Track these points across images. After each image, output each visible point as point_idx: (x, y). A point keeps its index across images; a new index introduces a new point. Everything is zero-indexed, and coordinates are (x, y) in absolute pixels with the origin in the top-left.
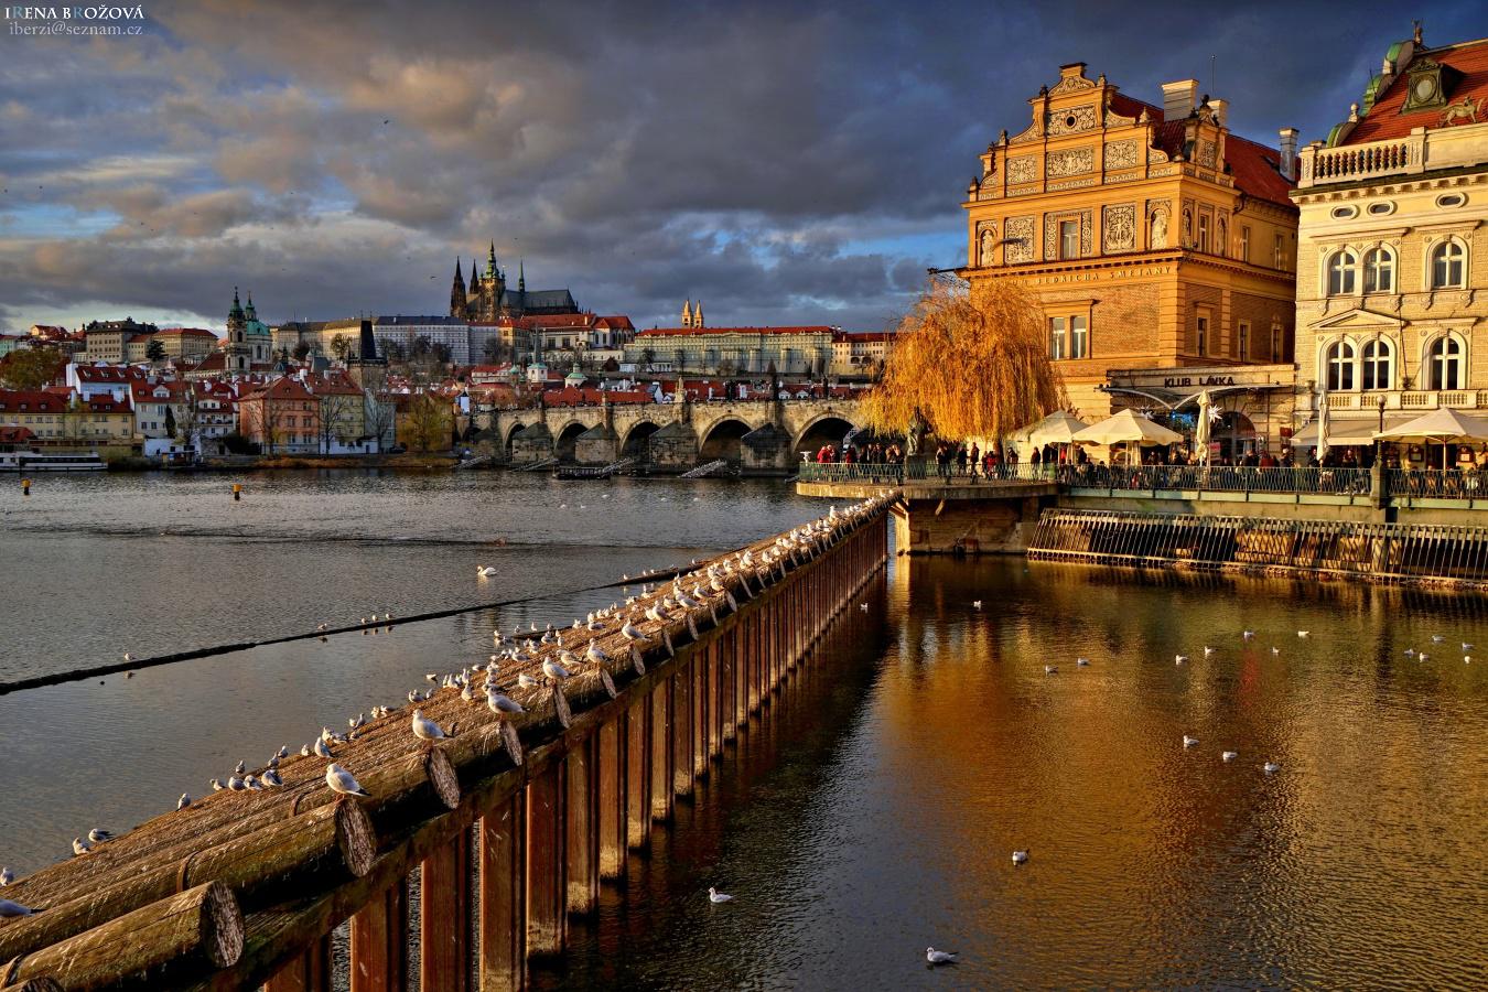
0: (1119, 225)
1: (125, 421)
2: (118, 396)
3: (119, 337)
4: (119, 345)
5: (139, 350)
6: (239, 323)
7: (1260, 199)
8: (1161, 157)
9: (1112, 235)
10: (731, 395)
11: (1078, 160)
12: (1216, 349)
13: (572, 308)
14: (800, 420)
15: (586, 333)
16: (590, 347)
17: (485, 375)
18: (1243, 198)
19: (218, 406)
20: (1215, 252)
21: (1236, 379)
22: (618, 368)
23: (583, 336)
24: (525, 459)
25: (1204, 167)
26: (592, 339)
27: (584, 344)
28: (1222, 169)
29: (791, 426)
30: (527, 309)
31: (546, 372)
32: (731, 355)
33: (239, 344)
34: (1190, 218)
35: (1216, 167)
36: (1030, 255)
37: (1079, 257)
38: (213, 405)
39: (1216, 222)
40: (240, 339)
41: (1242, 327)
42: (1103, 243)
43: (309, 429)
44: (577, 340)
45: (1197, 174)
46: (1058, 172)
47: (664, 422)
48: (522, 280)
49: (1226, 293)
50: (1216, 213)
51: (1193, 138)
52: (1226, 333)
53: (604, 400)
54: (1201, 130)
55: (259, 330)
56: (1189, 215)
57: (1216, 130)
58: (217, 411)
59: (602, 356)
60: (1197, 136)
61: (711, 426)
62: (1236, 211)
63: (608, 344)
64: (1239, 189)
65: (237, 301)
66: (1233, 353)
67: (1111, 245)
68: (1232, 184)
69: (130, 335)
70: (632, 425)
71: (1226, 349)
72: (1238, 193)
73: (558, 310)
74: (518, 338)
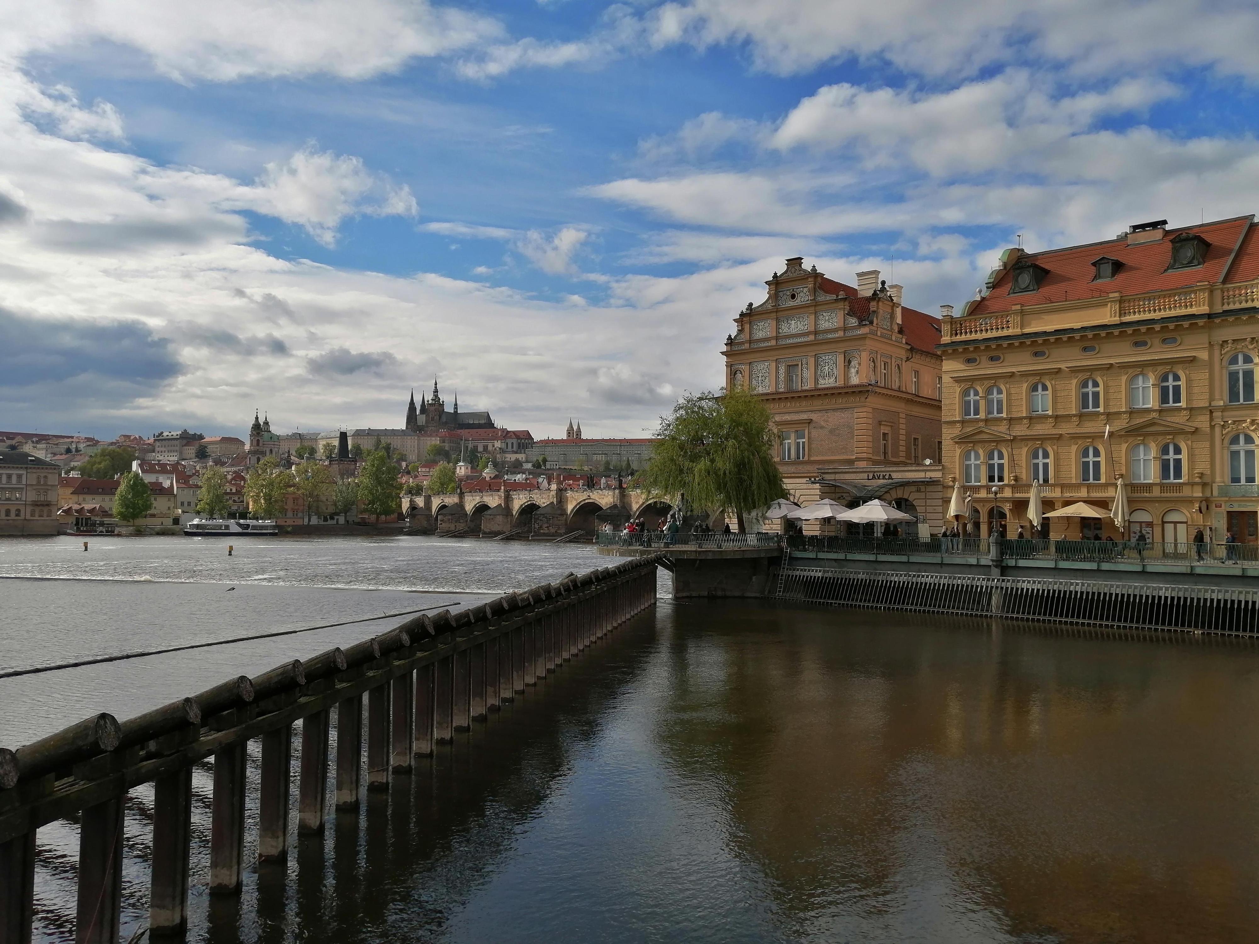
0: (827, 368)
1: (169, 500)
2: (166, 484)
3: (177, 442)
4: (177, 448)
5: (191, 451)
6: (258, 434)
7: (925, 352)
8: (854, 321)
9: (822, 374)
10: (591, 483)
11: (799, 322)
12: (896, 453)
13: (490, 424)
14: (637, 503)
15: (499, 441)
16: (502, 451)
17: (428, 470)
18: (912, 350)
19: (234, 491)
20: (893, 387)
21: (894, 475)
22: (522, 466)
23: (498, 444)
24: (447, 529)
25: (884, 329)
26: (504, 446)
27: (498, 449)
28: (896, 331)
29: (631, 506)
30: (459, 424)
31: (469, 468)
32: (599, 457)
33: (258, 448)
34: (874, 363)
35: (892, 329)
36: (767, 388)
37: (800, 389)
38: (231, 490)
39: (893, 367)
40: (258, 444)
41: (915, 439)
42: (816, 381)
43: (296, 508)
44: (494, 446)
45: (879, 334)
46: (785, 331)
47: (544, 503)
48: (456, 405)
49: (901, 415)
50: (893, 360)
51: (875, 309)
52: (902, 443)
53: (502, 488)
54: (880, 303)
55: (271, 438)
56: (873, 361)
57: (891, 304)
58: (233, 494)
59: (512, 457)
60: (878, 308)
61: (576, 506)
62: (908, 359)
63: (515, 449)
64: (910, 345)
65: (257, 418)
66: (908, 456)
67: (821, 381)
68: (904, 341)
69: (185, 442)
70: (522, 505)
71: (903, 454)
72: (909, 347)
73: (480, 426)
74: (452, 445)
